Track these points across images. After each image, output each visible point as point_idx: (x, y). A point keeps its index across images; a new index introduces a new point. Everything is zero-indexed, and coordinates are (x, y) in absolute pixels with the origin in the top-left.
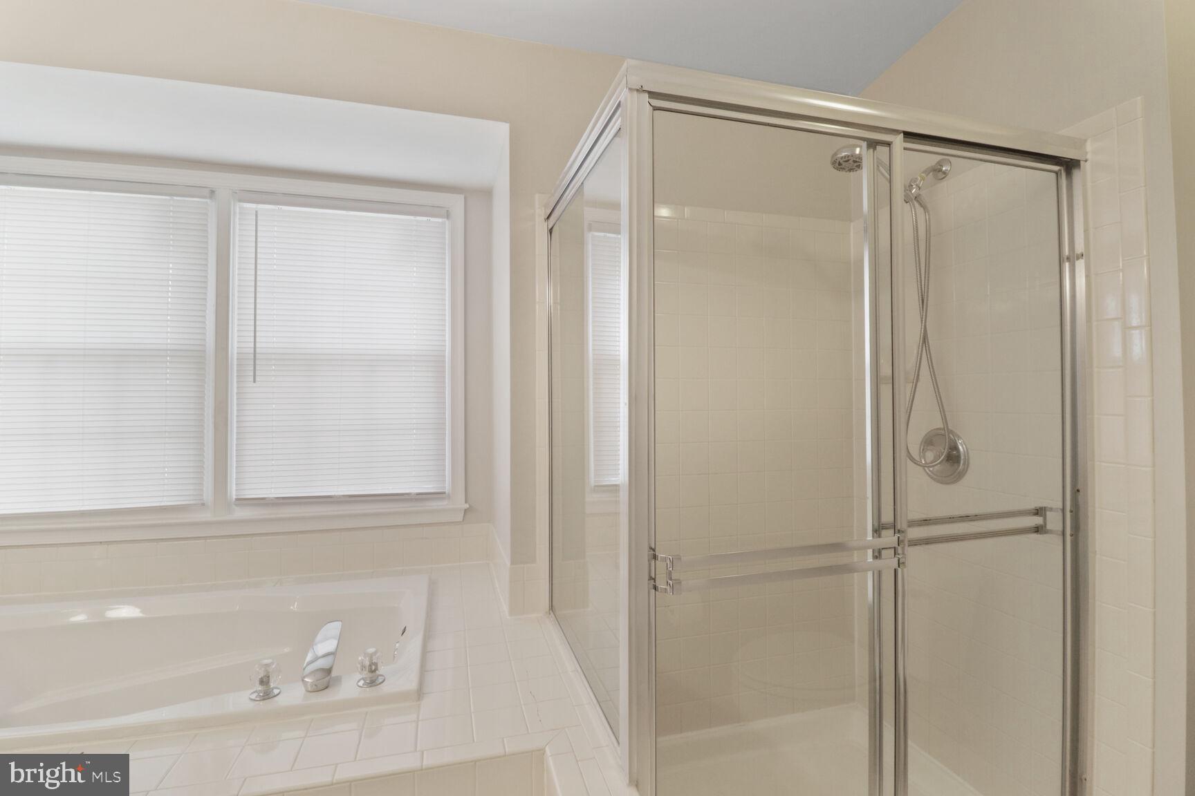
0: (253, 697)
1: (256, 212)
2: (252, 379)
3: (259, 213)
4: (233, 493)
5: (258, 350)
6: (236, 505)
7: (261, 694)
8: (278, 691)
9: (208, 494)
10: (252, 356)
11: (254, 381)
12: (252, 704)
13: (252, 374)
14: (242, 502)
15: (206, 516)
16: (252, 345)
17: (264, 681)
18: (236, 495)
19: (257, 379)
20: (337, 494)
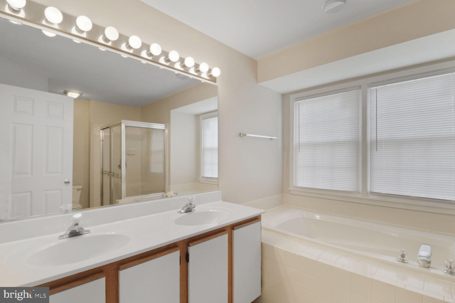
0: (398, 260)
1: (376, 89)
2: (376, 150)
3: (377, 90)
4: (369, 190)
5: (378, 139)
6: (370, 194)
7: (401, 260)
8: (407, 262)
9: (360, 189)
10: (376, 142)
11: (377, 151)
12: (397, 262)
13: (376, 148)
14: (372, 193)
15: (360, 196)
16: (375, 138)
17: (403, 256)
18: (370, 191)
19: (378, 150)
20: (412, 195)
